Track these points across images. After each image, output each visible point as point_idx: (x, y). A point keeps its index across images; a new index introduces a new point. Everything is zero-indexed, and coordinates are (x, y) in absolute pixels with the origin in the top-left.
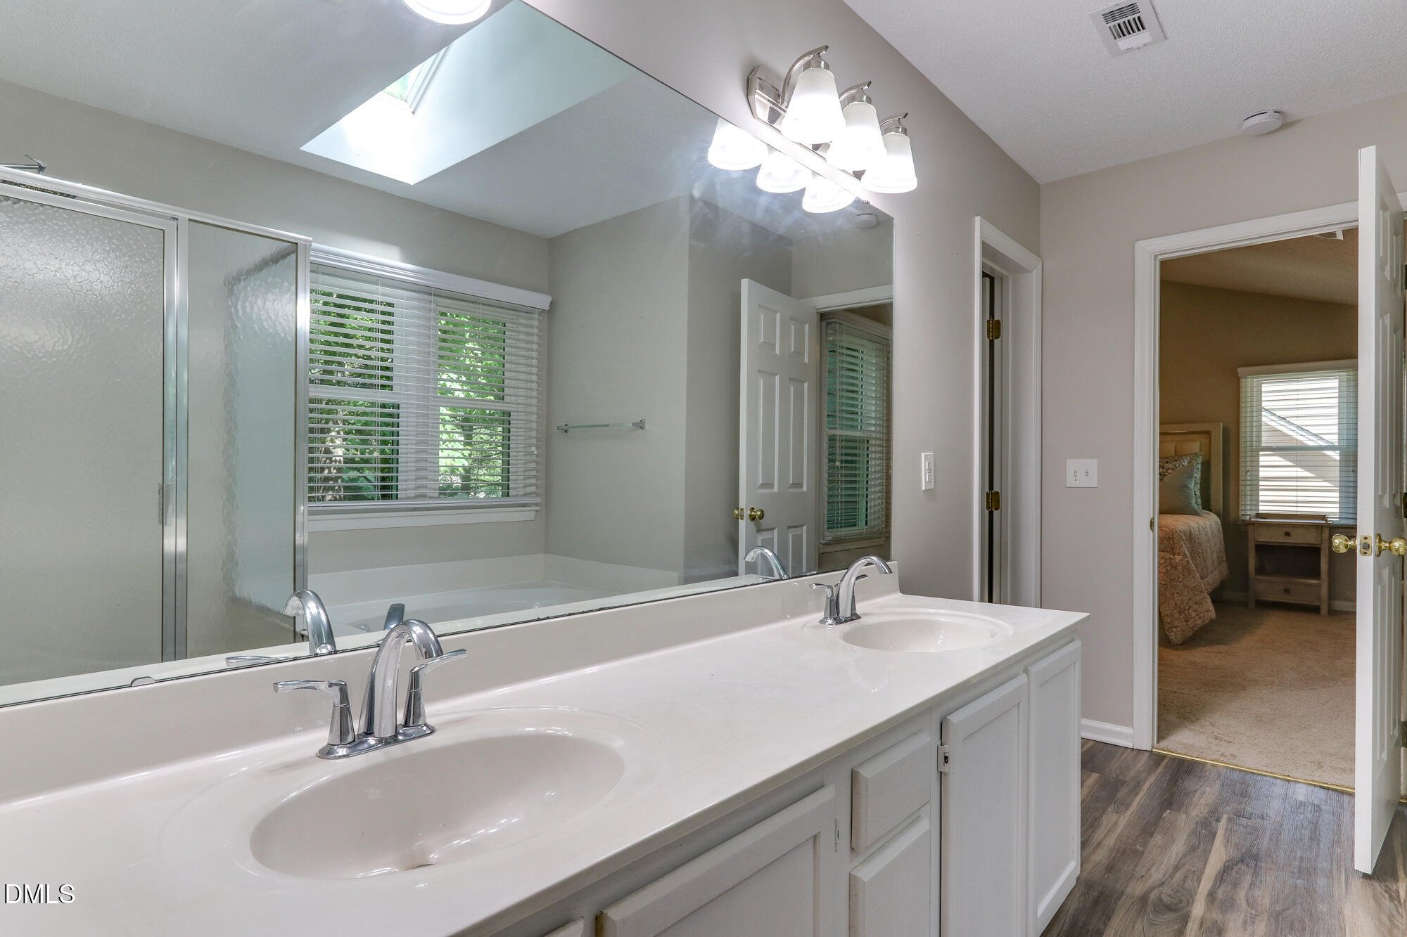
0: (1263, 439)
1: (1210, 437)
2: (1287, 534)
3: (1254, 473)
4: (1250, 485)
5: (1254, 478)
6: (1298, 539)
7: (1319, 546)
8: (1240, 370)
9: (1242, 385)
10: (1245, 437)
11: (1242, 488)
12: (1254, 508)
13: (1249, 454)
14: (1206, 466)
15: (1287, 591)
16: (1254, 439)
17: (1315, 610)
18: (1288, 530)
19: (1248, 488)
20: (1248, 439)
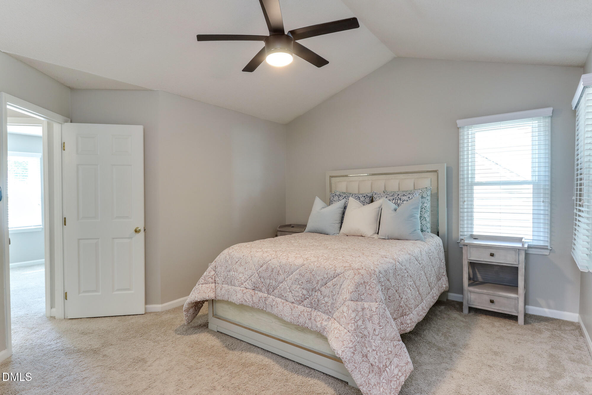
0: (476, 176)
1: (438, 174)
2: (492, 255)
3: (470, 203)
4: (467, 212)
5: (469, 207)
6: (500, 259)
7: (517, 266)
8: (459, 122)
9: (461, 134)
10: (463, 175)
11: (461, 214)
12: (469, 230)
13: (466, 188)
14: (435, 197)
15: (492, 302)
16: (470, 176)
17: (514, 318)
18: (493, 251)
19: (466, 214)
20: (466, 176)
